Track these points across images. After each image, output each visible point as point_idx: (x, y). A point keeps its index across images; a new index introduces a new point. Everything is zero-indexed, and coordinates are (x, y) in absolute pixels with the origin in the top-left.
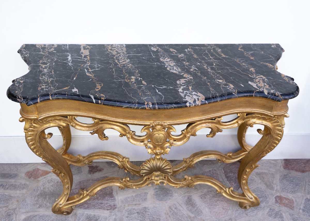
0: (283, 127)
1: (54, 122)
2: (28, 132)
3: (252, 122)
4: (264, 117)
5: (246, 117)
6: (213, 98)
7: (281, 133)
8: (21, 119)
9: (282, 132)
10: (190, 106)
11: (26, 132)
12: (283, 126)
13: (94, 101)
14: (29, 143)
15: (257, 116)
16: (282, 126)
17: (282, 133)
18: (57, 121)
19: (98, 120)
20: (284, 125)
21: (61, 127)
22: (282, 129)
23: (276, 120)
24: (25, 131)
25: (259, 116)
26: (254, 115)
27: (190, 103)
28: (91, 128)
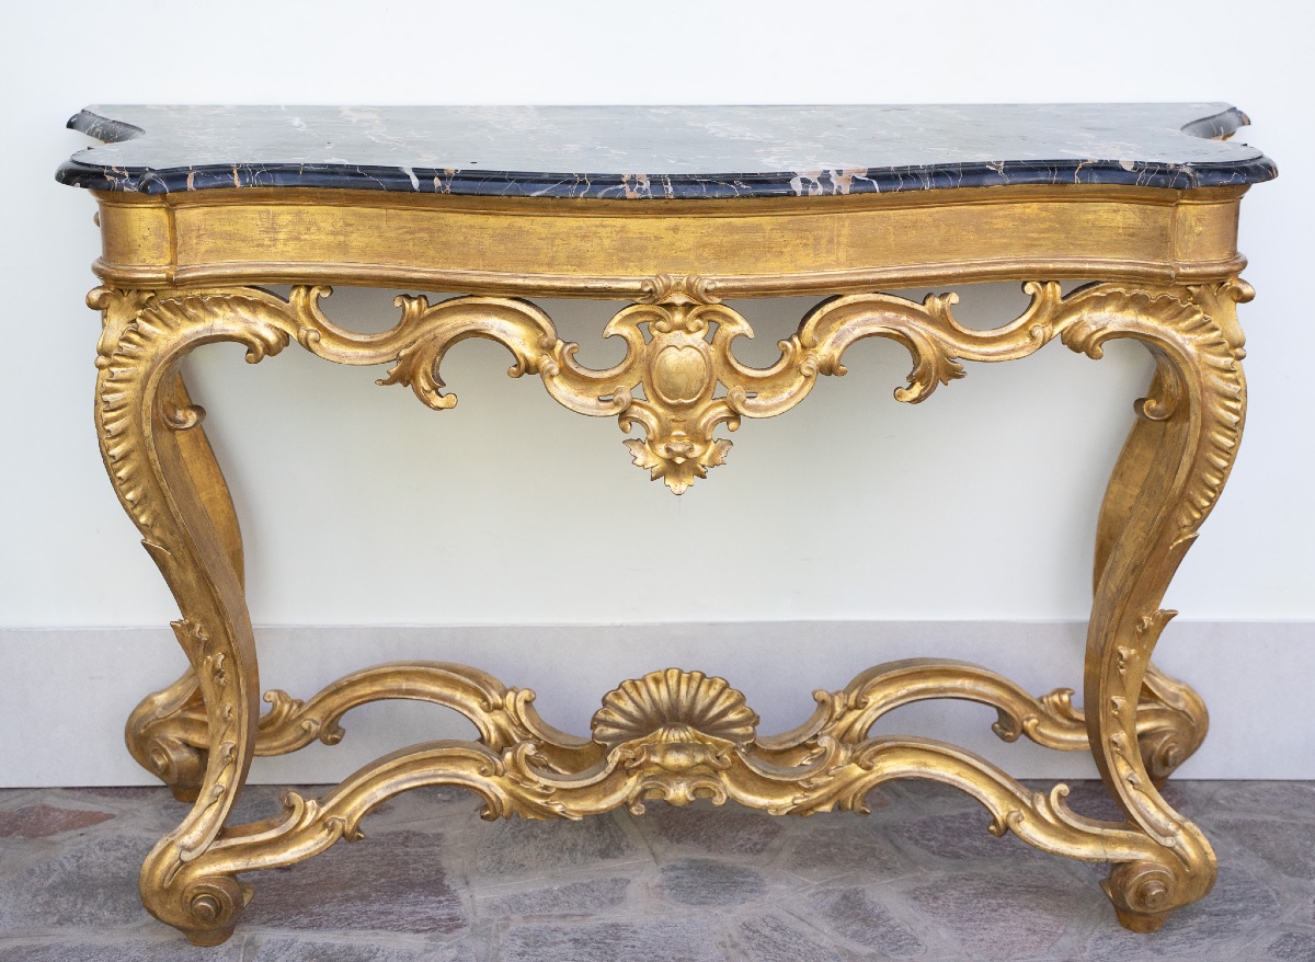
0: (1240, 358)
1: (232, 314)
2: (112, 365)
3: (1094, 328)
4: (1142, 292)
5: (1066, 305)
6: (905, 177)
7: (1232, 388)
8: (95, 296)
9: (1241, 380)
10: (805, 194)
11: (100, 367)
12: (1238, 350)
13: (415, 182)
14: (106, 424)
15: (1109, 291)
16: (1231, 352)
17: (1238, 388)
18: (243, 312)
19: (420, 304)
20: (1240, 345)
21: (257, 342)
22: (1236, 368)
23: (1197, 317)
24: (102, 360)
25: (1118, 290)
26: (1097, 290)
27: (805, 181)
28: (384, 350)
